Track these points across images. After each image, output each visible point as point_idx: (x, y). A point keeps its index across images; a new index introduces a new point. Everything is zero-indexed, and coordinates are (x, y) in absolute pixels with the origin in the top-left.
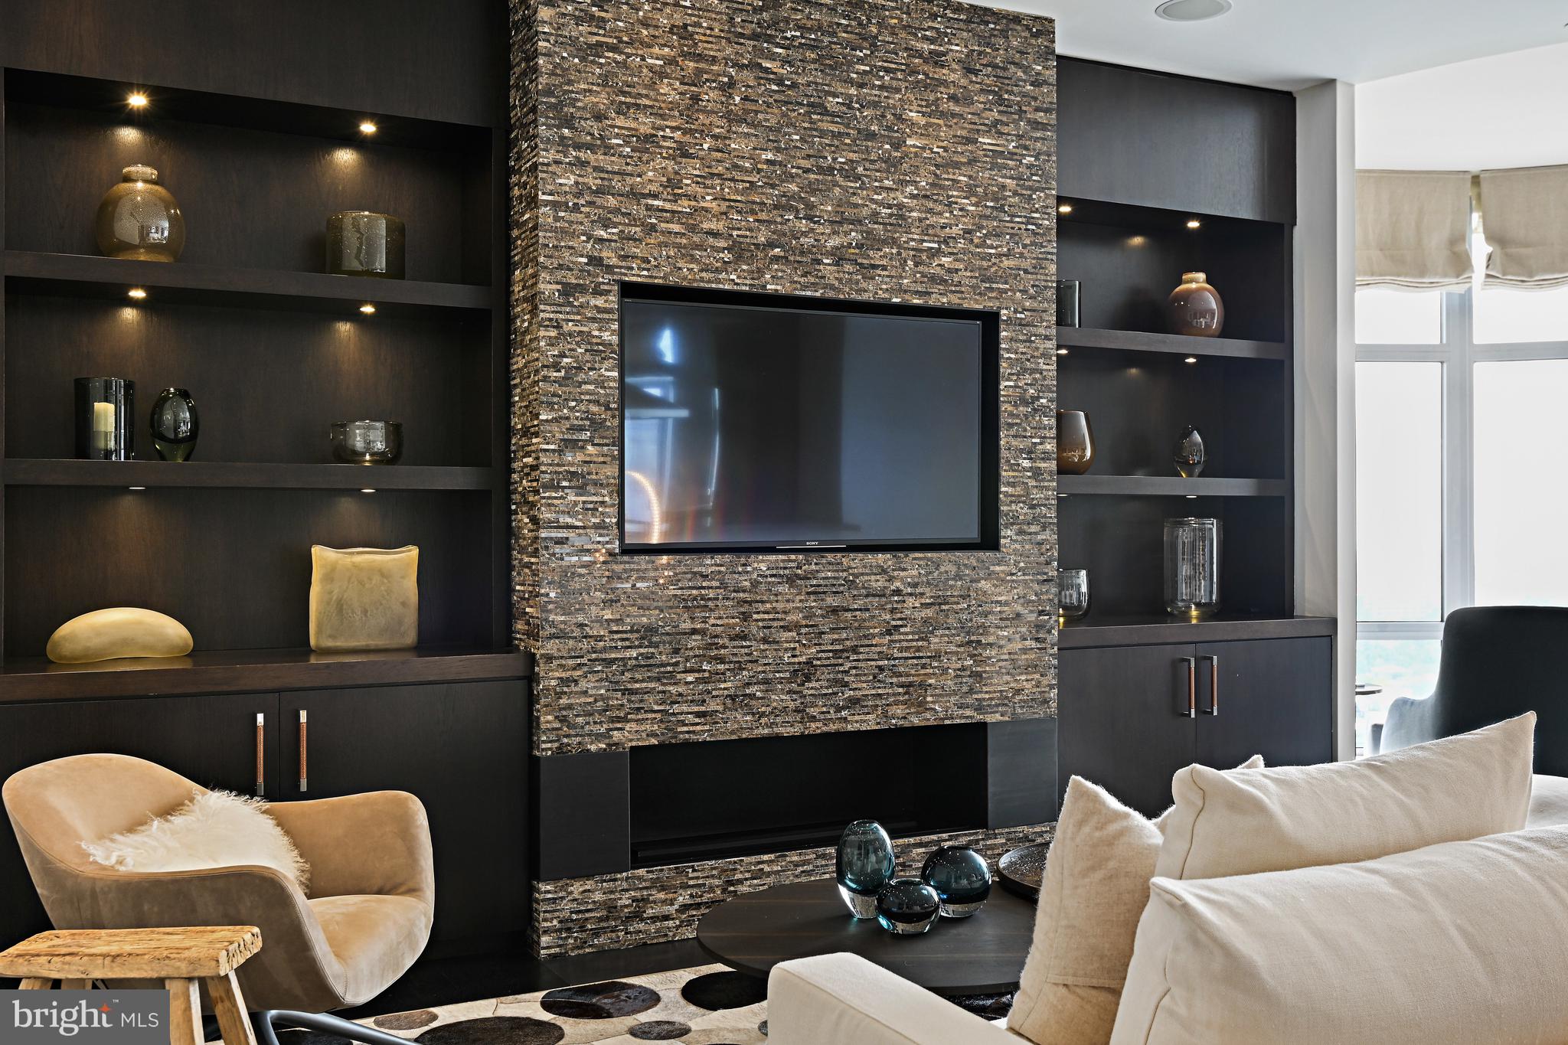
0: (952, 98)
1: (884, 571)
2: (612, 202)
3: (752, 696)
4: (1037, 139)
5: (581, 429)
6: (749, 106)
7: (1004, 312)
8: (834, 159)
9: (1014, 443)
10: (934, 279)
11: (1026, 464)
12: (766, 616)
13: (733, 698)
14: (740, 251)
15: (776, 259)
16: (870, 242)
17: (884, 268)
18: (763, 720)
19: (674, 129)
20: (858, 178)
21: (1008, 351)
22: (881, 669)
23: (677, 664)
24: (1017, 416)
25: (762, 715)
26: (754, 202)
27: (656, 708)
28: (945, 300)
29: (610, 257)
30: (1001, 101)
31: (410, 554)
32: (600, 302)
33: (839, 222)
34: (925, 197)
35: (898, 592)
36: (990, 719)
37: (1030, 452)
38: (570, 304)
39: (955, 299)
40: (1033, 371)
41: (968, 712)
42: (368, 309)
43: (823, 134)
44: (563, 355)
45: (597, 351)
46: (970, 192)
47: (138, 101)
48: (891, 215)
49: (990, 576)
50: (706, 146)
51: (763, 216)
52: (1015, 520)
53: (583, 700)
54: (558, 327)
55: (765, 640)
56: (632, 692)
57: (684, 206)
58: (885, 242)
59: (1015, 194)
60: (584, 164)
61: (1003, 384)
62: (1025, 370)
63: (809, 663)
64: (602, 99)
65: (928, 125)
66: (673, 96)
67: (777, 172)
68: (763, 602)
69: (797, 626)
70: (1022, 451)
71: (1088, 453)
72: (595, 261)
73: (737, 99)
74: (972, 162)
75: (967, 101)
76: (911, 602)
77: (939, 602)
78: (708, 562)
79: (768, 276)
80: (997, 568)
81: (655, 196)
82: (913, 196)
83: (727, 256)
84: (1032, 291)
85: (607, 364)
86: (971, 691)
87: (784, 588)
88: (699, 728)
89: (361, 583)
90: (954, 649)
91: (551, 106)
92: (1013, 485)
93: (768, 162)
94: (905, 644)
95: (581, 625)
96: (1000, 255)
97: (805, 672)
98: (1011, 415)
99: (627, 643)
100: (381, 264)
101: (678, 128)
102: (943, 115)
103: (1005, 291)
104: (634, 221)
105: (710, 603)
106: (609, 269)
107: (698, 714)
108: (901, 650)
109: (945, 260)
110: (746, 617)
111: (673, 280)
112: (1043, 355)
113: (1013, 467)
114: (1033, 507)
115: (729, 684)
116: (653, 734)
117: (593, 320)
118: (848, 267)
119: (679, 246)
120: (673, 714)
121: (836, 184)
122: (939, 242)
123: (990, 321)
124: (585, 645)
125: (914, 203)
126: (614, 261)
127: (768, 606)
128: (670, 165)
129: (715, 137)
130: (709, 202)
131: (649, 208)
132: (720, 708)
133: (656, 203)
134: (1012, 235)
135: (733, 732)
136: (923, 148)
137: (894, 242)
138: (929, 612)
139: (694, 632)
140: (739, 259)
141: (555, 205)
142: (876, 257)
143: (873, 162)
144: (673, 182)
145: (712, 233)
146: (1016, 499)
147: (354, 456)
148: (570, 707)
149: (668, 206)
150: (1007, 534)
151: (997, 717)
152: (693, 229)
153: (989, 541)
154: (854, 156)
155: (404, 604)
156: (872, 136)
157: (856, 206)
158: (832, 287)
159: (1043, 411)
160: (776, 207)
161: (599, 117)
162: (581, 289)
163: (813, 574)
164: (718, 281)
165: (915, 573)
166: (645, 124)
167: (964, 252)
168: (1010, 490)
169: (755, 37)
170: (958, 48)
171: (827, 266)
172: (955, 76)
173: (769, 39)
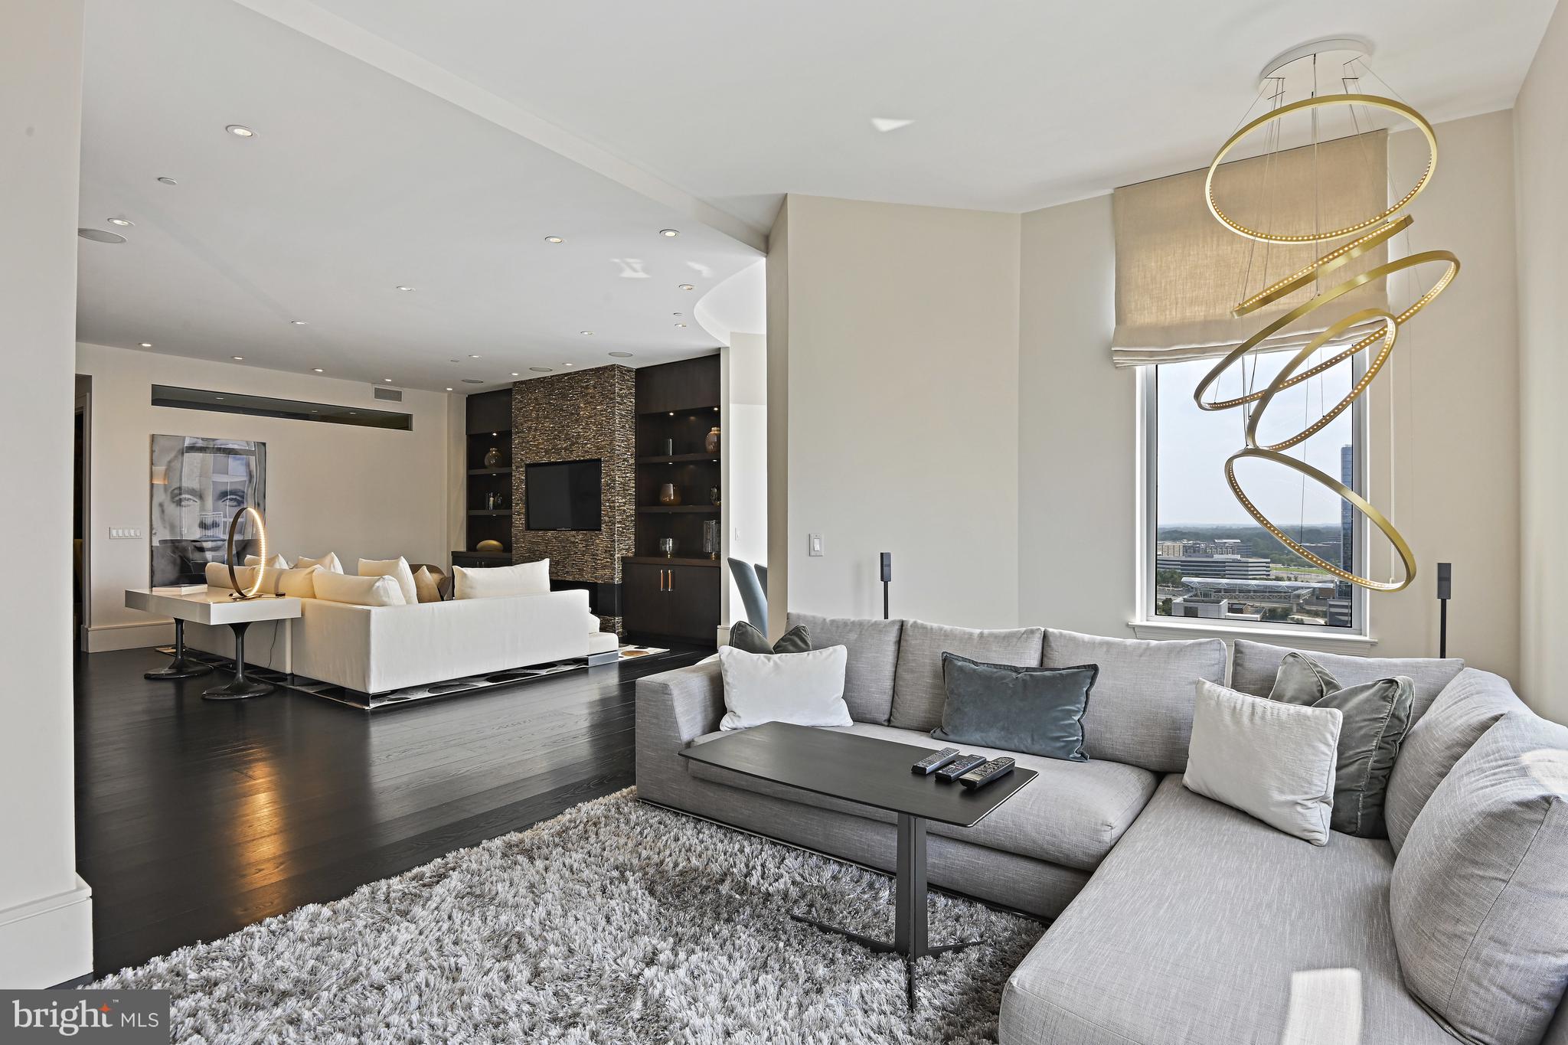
0: (591, 397)
5: (519, 500)
7: (602, 458)
9: (604, 498)
10: (586, 452)
11: (608, 504)
12: (550, 548)
14: (547, 452)
15: (554, 452)
16: (573, 444)
17: (575, 450)
20: (569, 427)
21: (604, 470)
22: (573, 564)
24: (605, 490)
26: (548, 439)
32: (522, 469)
33: (565, 440)
35: (577, 542)
36: (599, 582)
37: (608, 500)
38: (517, 471)
39: (589, 457)
40: (610, 476)
41: (593, 579)
43: (562, 416)
44: (516, 483)
46: (594, 424)
47: (495, 434)
48: (576, 435)
49: (599, 539)
50: (540, 427)
52: (605, 522)
54: (515, 476)
55: (550, 554)
57: (536, 443)
58: (575, 443)
59: (606, 421)
60: (519, 437)
61: (603, 480)
62: (608, 475)
63: (558, 561)
64: (522, 420)
65: (585, 407)
66: (535, 416)
67: (553, 429)
68: (550, 544)
69: (556, 551)
70: (606, 500)
72: (521, 460)
74: (594, 415)
75: (594, 397)
76: (580, 545)
77: (587, 546)
78: (540, 533)
79: (551, 457)
80: (601, 537)
81: (530, 442)
82: (582, 429)
83: (544, 454)
84: (609, 451)
85: (523, 484)
86: (594, 573)
87: (554, 540)
90: (591, 560)
91: (514, 425)
92: (604, 511)
93: (552, 427)
94: (579, 557)
96: (602, 441)
97: (557, 563)
99: (526, 552)
101: (535, 423)
102: (588, 403)
103: (603, 452)
104: (527, 449)
105: (540, 544)
106: (524, 461)
108: (578, 559)
109: (588, 445)
110: (547, 547)
111: (533, 462)
112: (612, 470)
113: (605, 506)
114: (610, 518)
117: (520, 474)
118: (567, 452)
119: (535, 453)
121: (565, 429)
122: (587, 441)
126: (525, 459)
128: (534, 433)
129: (541, 424)
130: (540, 441)
131: (530, 445)
134: (605, 434)
136: (584, 414)
137: (577, 443)
138: (584, 549)
139: (537, 551)
140: (546, 454)
141: (515, 448)
142: (573, 448)
143: (573, 421)
144: (534, 437)
145: (542, 449)
146: (606, 515)
149: (533, 443)
150: (603, 526)
151: (601, 582)
152: (537, 448)
153: (599, 528)
154: (568, 421)
156: (572, 414)
157: (569, 434)
158: (564, 458)
159: (613, 487)
160: (553, 439)
161: (521, 425)
162: (520, 467)
163: (560, 537)
164: (542, 461)
165: (581, 537)
166: (529, 424)
167: (593, 442)
168: (604, 513)
169: (549, 395)
170: (592, 382)
171: (564, 453)
172: (592, 391)
173: (552, 394)
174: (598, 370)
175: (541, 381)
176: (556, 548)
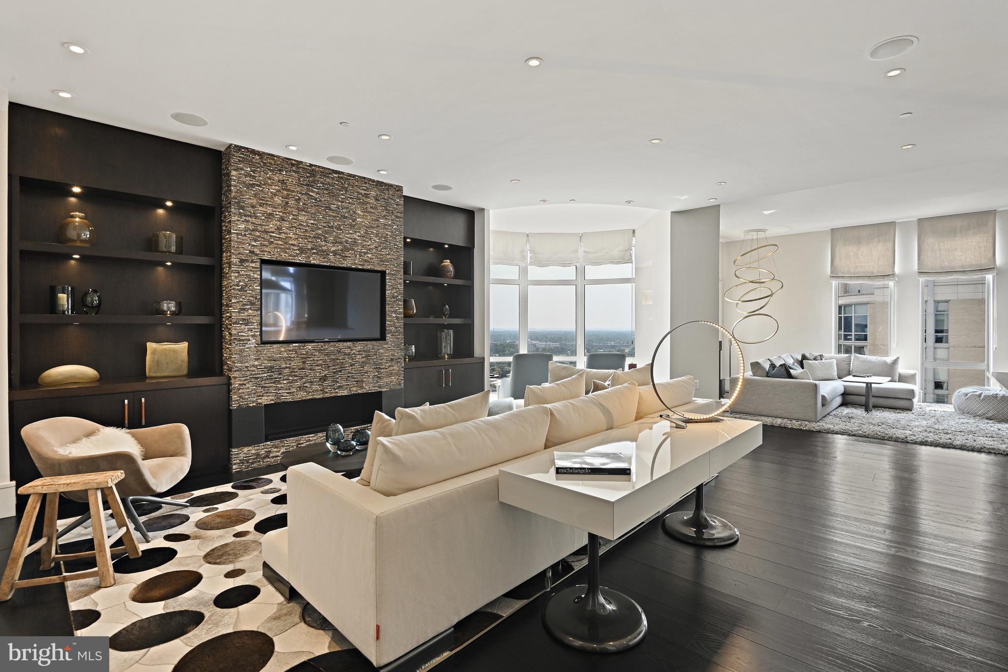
0: (371, 207)
1: (349, 348)
2: (258, 234)
3: (306, 387)
4: (397, 221)
5: (247, 305)
6: (305, 206)
7: (387, 271)
8: (334, 224)
9: (391, 309)
10: (365, 261)
11: (394, 315)
12: (311, 362)
13: (300, 387)
14: (302, 251)
15: (314, 253)
16: (346, 249)
17: (350, 257)
18: (310, 394)
19: (279, 212)
20: (341, 230)
21: (389, 282)
22: (349, 377)
23: (280, 378)
24: (391, 301)
25: (310, 392)
26: (307, 236)
27: (273, 392)
28: (369, 267)
29: (257, 251)
30: (386, 209)
31: (184, 345)
32: (253, 265)
33: (335, 243)
34: (363, 236)
35: (354, 354)
36: (383, 390)
37: (395, 312)
38: (243, 265)
39: (372, 267)
40: (396, 288)
41: (376, 388)
42: (169, 264)
43: (330, 216)
44: (240, 281)
45: (252, 280)
46: (377, 235)
47: (76, 190)
48: (352, 241)
49: (383, 348)
50: (290, 218)
51: (310, 240)
52: (391, 332)
53: (247, 390)
54: (239, 273)
55: (311, 370)
56: (265, 387)
57: (283, 236)
58: (350, 249)
59: (391, 237)
60: (247, 221)
61: (387, 292)
62: (394, 288)
63: (325, 376)
64: (254, 201)
65: (364, 215)
66: (279, 202)
67: (315, 227)
68: (310, 358)
69: (321, 365)
70: (393, 312)
71: (414, 311)
72: (252, 252)
73: (301, 204)
74: (378, 227)
75: (376, 208)
76: (358, 356)
77: (367, 356)
78: (291, 346)
79: (311, 258)
80: (385, 346)
81: (273, 233)
82: (359, 236)
83: (298, 252)
84: (396, 265)
85: (256, 285)
86: (377, 382)
87: (317, 353)
88: (288, 397)
89: (166, 355)
90: (372, 370)
91: (236, 202)
92: (390, 321)
93: (312, 224)
94: (356, 369)
95: (247, 367)
96: (386, 254)
97: (324, 379)
98: (389, 301)
99: (263, 372)
100: (173, 249)
101: (281, 212)
102: (368, 212)
103: (388, 265)
104: (265, 240)
105: (292, 359)
106: (257, 255)
107: (288, 393)
108: (355, 371)
109: (369, 255)
111: (279, 259)
112: (399, 284)
113: (390, 316)
114: (396, 328)
115: (299, 383)
116: (273, 400)
117: (251, 271)
118: (338, 256)
119: (281, 248)
120: (279, 393)
121: (334, 231)
122: (367, 250)
123: (383, 274)
124: (248, 373)
125: (359, 238)
126: (258, 252)
127: (312, 359)
128: (278, 223)
129: (294, 215)
130: (291, 235)
131: (271, 236)
132: (295, 391)
133: (273, 234)
134: (390, 249)
135: (299, 398)
136: (362, 222)
137: (353, 250)
138: (364, 359)
139: (286, 368)
140: (302, 253)
141: (237, 234)
142: (347, 254)
143: (346, 225)
144: (279, 229)
145: (292, 245)
146: (391, 326)
147: (163, 313)
148: (243, 393)
149: (277, 236)
150: (388, 336)
151: (385, 389)
152: (286, 243)
153: (383, 338)
154: (340, 223)
155: (182, 361)
156: (346, 217)
157: (341, 238)
158: (333, 262)
159: (400, 300)
160: (314, 237)
161: (253, 207)
162: (247, 261)
163: (327, 349)
164: (295, 259)
165: (359, 348)
166: (269, 210)
167: (375, 253)
169: (307, 185)
170: (373, 193)
171: (331, 256)
172: (372, 201)
173: (312, 186)
174: (381, 183)
175: (293, 165)
176: (320, 362)
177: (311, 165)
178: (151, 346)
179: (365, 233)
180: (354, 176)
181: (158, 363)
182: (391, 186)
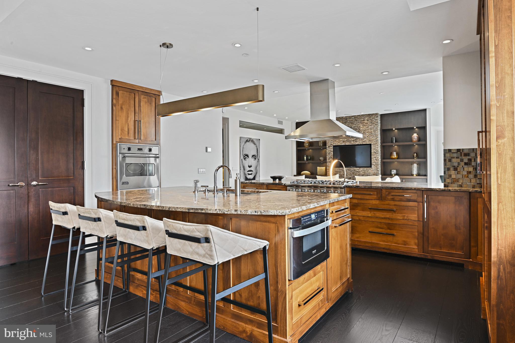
0: (366, 124)
1: (358, 169)
4: (376, 126)
5: (330, 158)
7: (372, 144)
9: (373, 157)
10: (364, 141)
11: (375, 159)
15: (347, 142)
21: (372, 148)
24: (374, 154)
29: (332, 144)
30: (372, 123)
31: (324, 168)
32: (331, 147)
39: (366, 143)
40: (376, 149)
44: (329, 152)
45: (331, 151)
46: (368, 132)
49: (370, 170)
52: (373, 164)
59: (373, 132)
61: (372, 151)
71: (396, 156)
74: (368, 129)
75: (367, 123)
76: (361, 172)
77: (364, 172)
78: (341, 168)
83: (342, 142)
84: (375, 141)
96: (371, 138)
100: (322, 145)
102: (364, 126)
103: (372, 142)
104: (334, 140)
105: (341, 172)
106: (332, 145)
109: (365, 140)
111: (338, 145)
112: (377, 147)
113: (373, 159)
117: (331, 149)
118: (354, 142)
119: (338, 142)
122: (364, 138)
123: (370, 145)
134: (373, 136)
136: (362, 129)
139: (339, 174)
140: (344, 142)
142: (357, 140)
145: (341, 140)
146: (374, 162)
147: (321, 160)
150: (373, 166)
152: (339, 140)
153: (370, 166)
156: (357, 129)
158: (353, 144)
159: (377, 153)
162: (330, 147)
163: (351, 170)
165: (362, 169)
168: (373, 161)
169: (345, 123)
170: (366, 119)
171: (352, 142)
172: (366, 121)
173: (346, 123)
174: (369, 115)
175: (341, 118)
176: (349, 173)
177: (346, 117)
178: (318, 168)
179: (364, 132)
180: (359, 115)
181: (319, 171)
182: (373, 114)
